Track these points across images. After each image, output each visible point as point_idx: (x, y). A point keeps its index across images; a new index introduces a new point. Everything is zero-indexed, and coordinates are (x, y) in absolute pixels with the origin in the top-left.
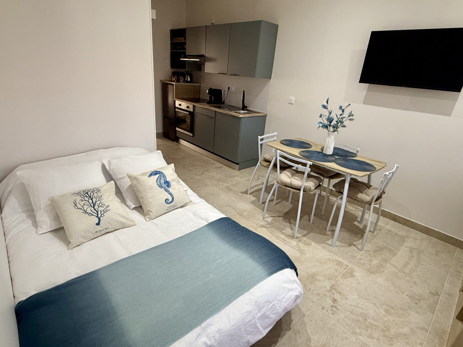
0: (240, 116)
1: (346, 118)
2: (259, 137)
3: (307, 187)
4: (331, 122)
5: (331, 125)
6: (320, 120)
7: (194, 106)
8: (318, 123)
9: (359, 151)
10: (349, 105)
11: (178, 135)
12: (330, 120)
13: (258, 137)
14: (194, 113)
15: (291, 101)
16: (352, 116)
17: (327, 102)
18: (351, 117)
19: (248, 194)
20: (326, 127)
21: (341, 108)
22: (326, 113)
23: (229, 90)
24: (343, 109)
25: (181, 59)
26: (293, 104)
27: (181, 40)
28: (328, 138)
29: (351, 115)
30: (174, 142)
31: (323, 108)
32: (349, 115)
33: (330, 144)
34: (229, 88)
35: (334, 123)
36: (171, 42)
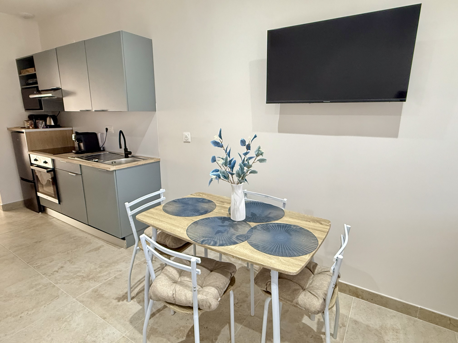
0: (110, 168)
1: (254, 158)
2: (127, 204)
3: (204, 303)
4: (232, 168)
5: (234, 172)
6: (215, 166)
7: (53, 161)
8: (213, 172)
9: (286, 203)
10: (255, 137)
11: (42, 203)
12: (231, 164)
13: (125, 205)
14: (55, 169)
15: (186, 139)
16: (262, 154)
17: (220, 136)
18: (260, 157)
19: (129, 298)
20: (226, 177)
21: (243, 142)
22: (220, 153)
23: (107, 131)
24: (247, 144)
25: (31, 96)
26: (190, 142)
27: (31, 71)
28: (233, 194)
29: (259, 153)
30: (39, 212)
31: (215, 146)
32: (257, 153)
33: (238, 203)
34: (107, 129)
35: (237, 168)
36: (21, 75)
